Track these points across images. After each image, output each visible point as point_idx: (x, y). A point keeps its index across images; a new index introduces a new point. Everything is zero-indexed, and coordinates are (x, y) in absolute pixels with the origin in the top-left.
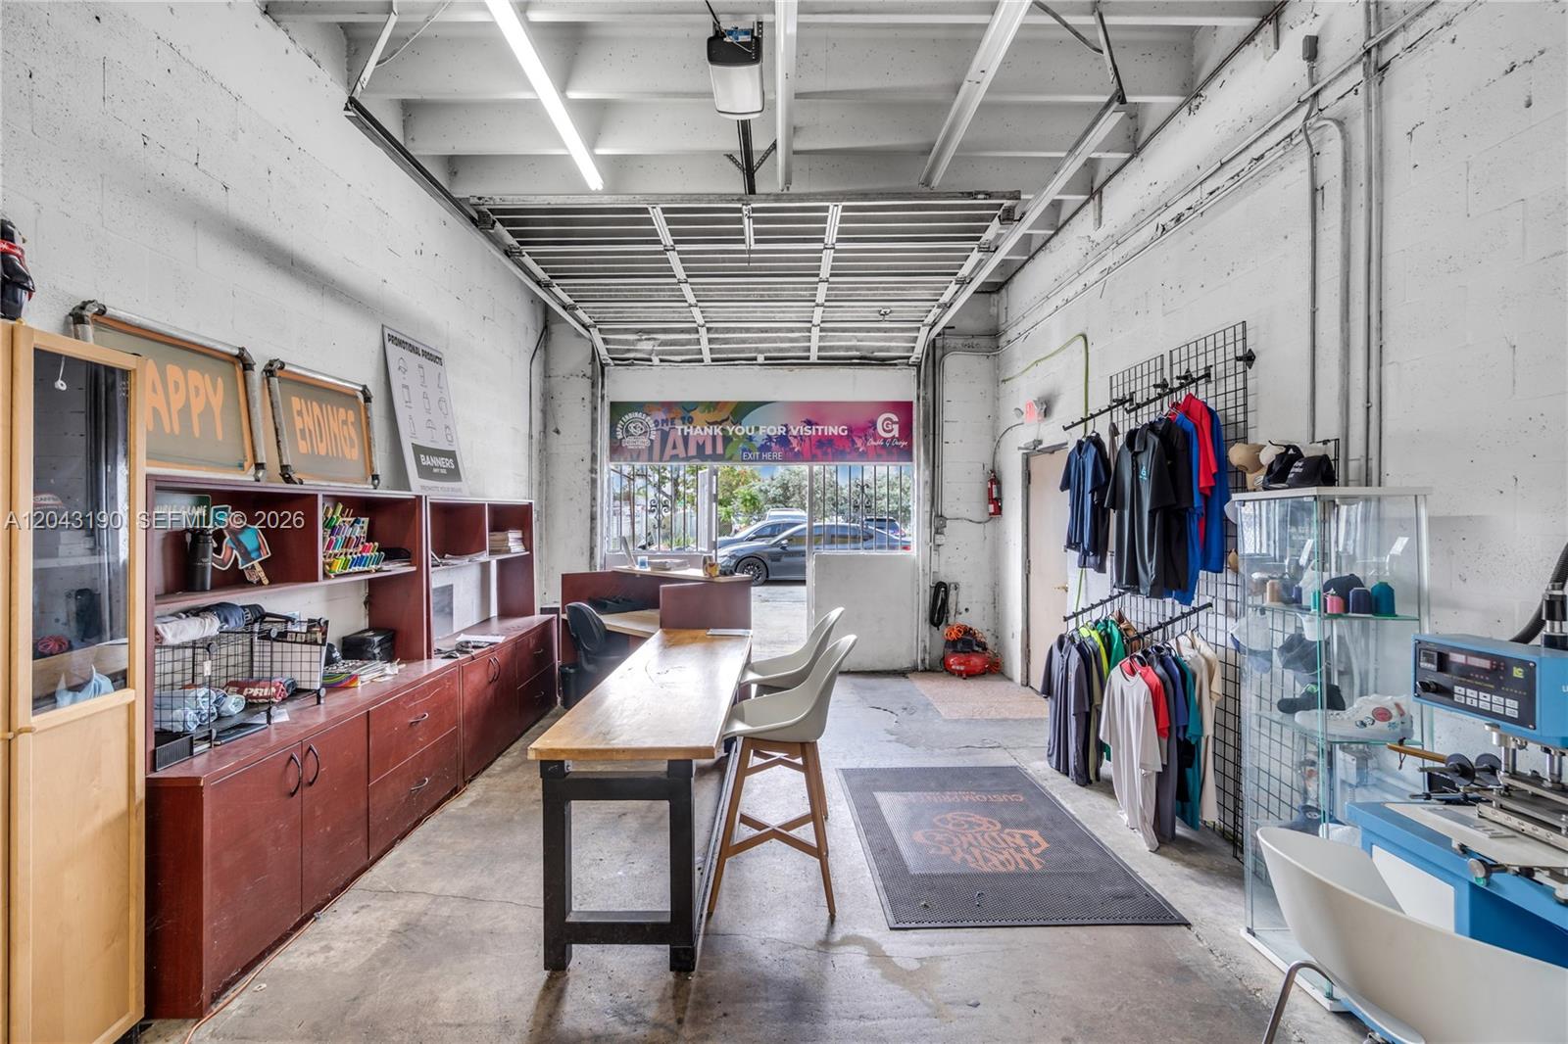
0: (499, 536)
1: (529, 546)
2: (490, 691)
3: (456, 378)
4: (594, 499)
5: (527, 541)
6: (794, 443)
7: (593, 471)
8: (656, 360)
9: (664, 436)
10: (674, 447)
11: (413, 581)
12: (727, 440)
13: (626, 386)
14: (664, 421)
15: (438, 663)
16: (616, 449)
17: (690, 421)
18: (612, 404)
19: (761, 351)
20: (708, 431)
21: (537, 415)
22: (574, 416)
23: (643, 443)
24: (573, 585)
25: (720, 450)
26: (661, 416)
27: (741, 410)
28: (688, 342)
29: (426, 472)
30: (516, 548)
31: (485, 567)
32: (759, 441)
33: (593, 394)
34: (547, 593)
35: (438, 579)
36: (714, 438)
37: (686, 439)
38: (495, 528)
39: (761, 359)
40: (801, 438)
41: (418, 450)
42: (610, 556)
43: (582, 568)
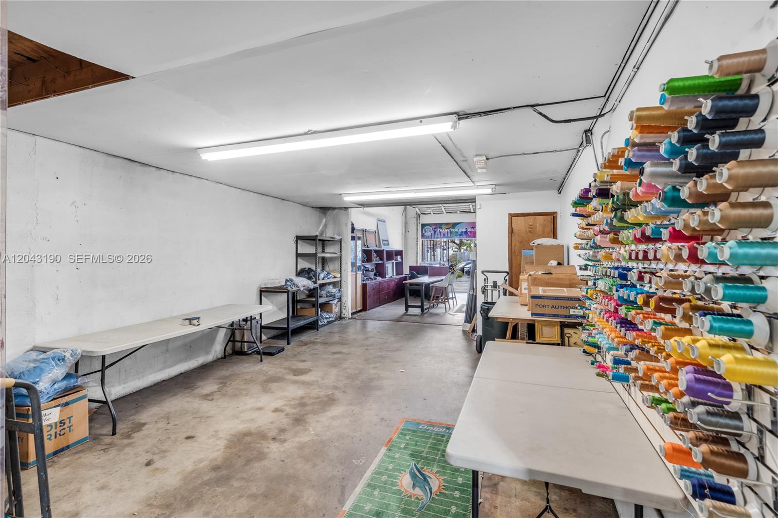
0: (396, 257)
1: (402, 260)
2: (395, 286)
3: (388, 224)
4: (417, 248)
5: (402, 258)
6: (469, 233)
7: (417, 241)
8: (432, 214)
9: (435, 232)
10: (437, 235)
11: (383, 265)
12: (451, 233)
13: (425, 220)
14: (435, 228)
15: (386, 279)
16: (423, 236)
17: (442, 228)
18: (422, 225)
19: (458, 210)
20: (446, 230)
21: (404, 228)
22: (412, 227)
23: (429, 234)
24: (412, 268)
25: (449, 235)
26: (434, 227)
27: (454, 225)
28: (439, 209)
29: (384, 244)
30: (399, 260)
31: (393, 263)
32: (459, 233)
33: (417, 222)
34: (406, 271)
35: (386, 265)
36: (448, 232)
37: (440, 233)
38: (395, 256)
39: (458, 212)
40: (471, 232)
41: (383, 240)
42: (420, 263)
43: (415, 265)
